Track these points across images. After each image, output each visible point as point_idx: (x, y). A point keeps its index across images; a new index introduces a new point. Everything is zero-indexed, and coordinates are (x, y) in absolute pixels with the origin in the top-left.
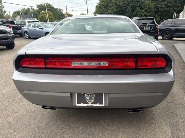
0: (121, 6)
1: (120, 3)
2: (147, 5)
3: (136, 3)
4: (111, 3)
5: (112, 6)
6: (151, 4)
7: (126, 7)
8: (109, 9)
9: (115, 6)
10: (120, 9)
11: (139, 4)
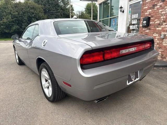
0: (16, 16)
1: (15, 14)
2: (41, 17)
3: (31, 14)
4: (4, 13)
5: (6, 16)
6: (44, 16)
7: (22, 17)
8: (4, 19)
9: (10, 16)
10: (16, 18)
11: (35, 15)
